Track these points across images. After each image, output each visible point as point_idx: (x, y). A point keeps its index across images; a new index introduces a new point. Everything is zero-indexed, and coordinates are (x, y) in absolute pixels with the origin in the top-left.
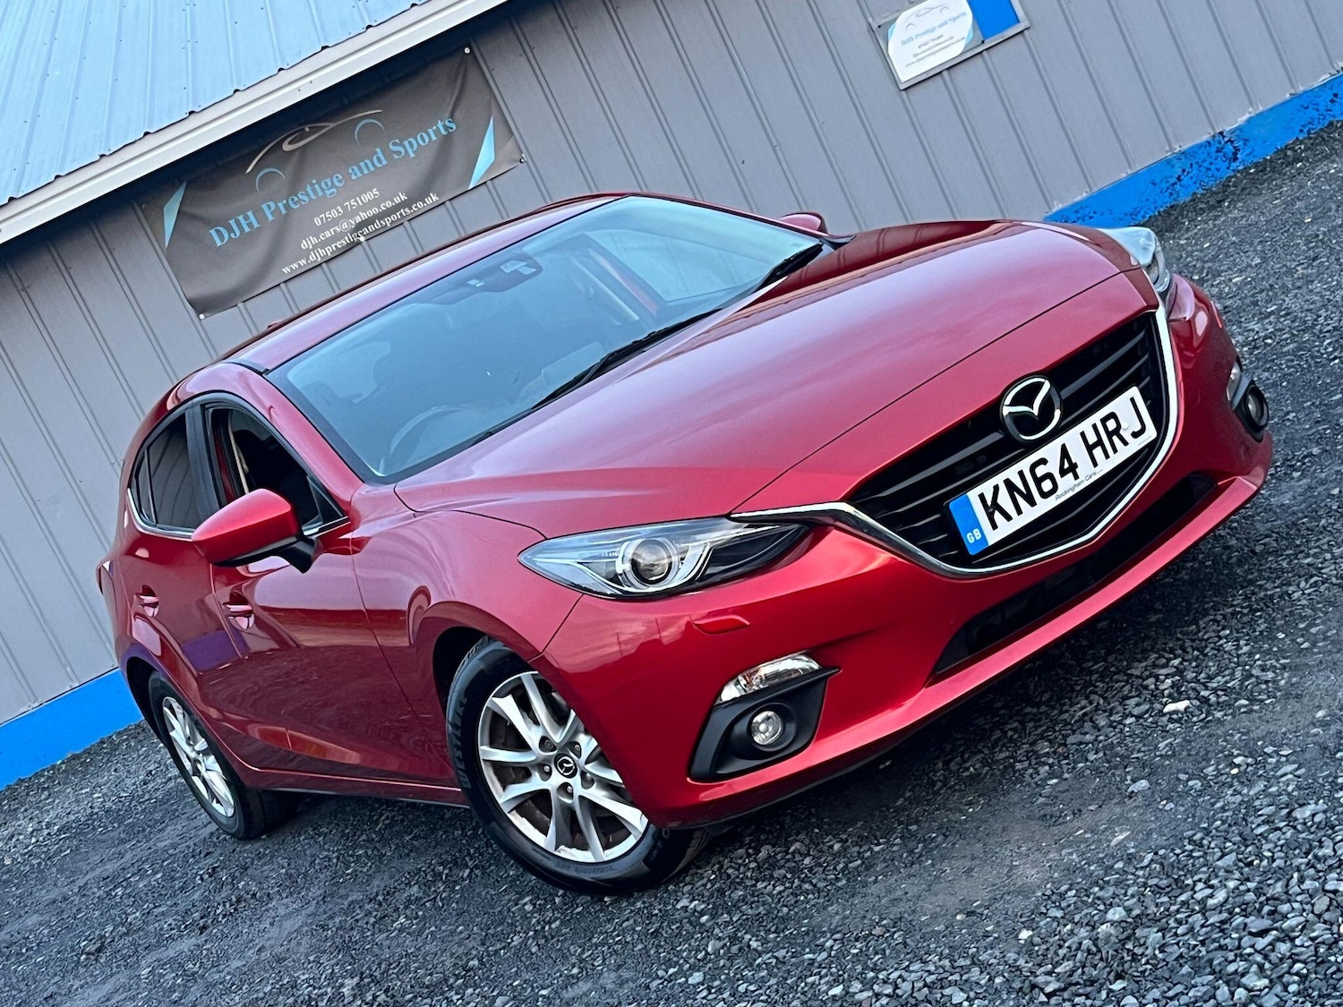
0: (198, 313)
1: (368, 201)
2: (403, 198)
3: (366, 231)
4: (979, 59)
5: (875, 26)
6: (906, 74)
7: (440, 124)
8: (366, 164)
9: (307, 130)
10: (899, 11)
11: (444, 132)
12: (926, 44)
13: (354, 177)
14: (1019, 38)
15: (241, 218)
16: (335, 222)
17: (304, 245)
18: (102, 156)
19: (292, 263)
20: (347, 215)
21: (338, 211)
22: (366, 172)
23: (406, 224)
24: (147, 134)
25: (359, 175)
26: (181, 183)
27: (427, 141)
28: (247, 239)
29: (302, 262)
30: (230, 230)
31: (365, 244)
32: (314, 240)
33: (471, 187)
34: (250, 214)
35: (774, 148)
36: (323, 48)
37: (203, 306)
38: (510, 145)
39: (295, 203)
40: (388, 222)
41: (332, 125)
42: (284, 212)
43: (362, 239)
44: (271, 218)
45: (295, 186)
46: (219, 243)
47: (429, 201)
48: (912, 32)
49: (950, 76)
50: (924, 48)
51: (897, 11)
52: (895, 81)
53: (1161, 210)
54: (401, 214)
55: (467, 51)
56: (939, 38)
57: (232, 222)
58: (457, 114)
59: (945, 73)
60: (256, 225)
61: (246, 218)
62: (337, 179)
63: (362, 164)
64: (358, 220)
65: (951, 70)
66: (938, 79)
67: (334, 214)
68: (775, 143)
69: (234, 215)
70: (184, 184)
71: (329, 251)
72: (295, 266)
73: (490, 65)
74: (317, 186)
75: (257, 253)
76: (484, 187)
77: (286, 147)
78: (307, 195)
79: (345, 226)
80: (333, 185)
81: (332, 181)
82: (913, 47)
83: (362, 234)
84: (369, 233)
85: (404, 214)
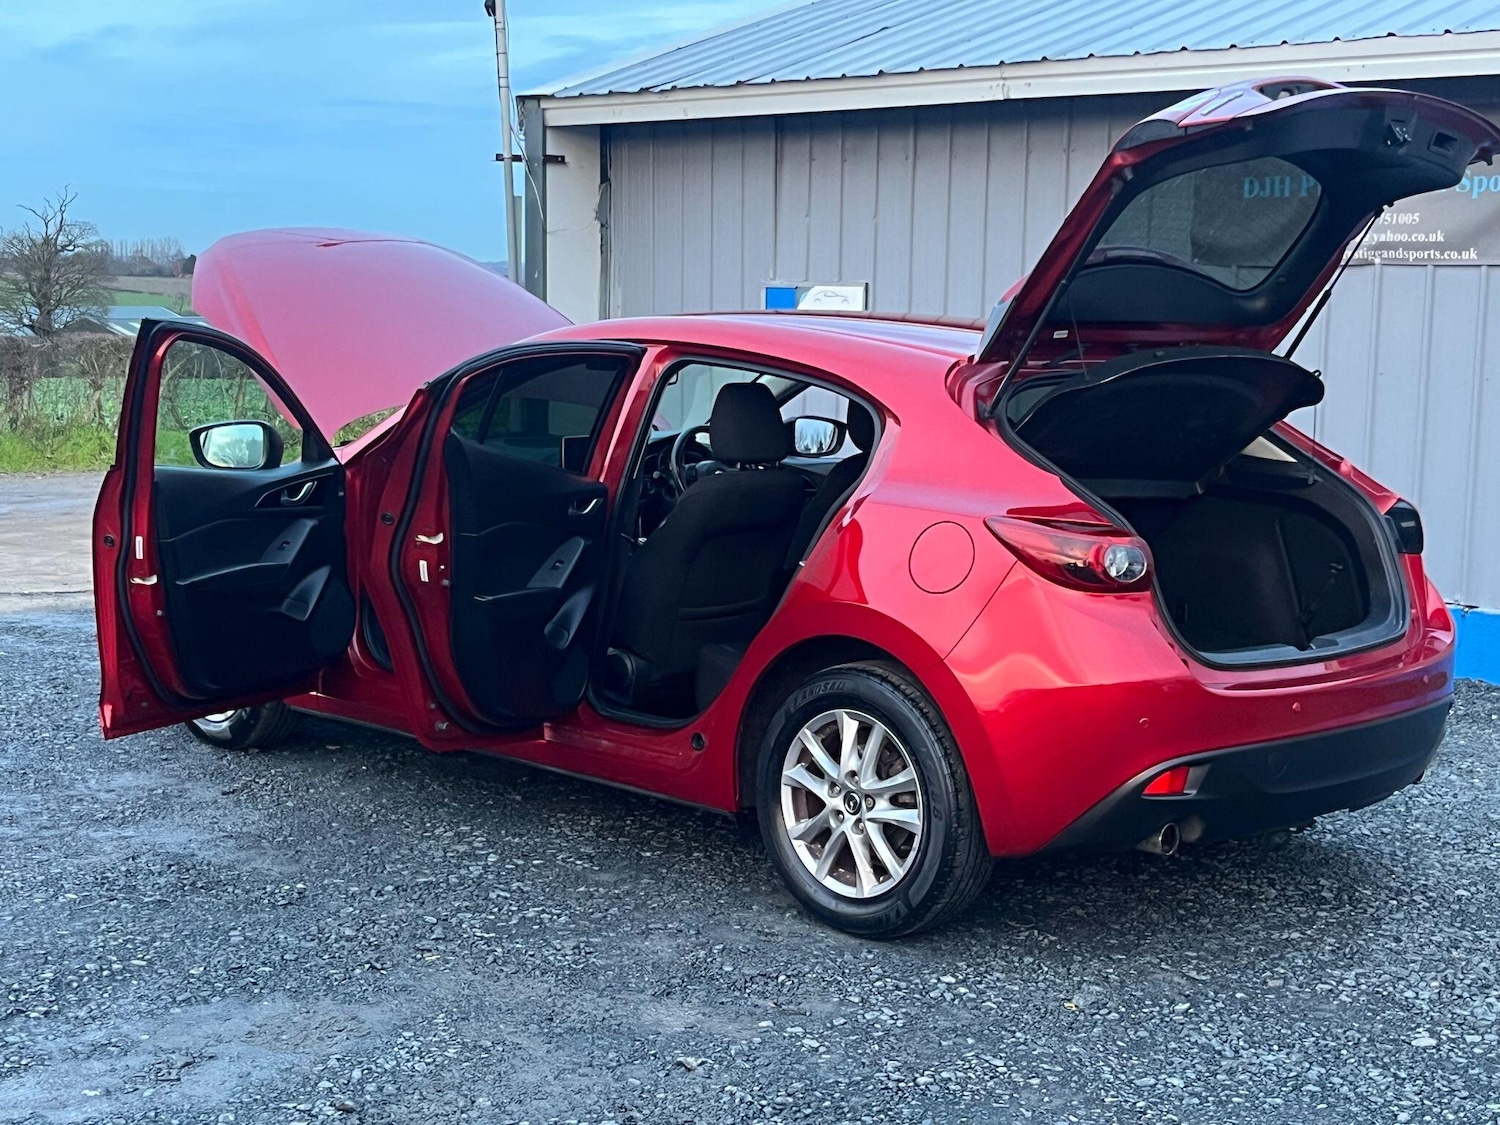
1: (1402, 223)
2: (1440, 238)
3: (1385, 254)
15: (1276, 180)
28: (1273, 204)
30: (1262, 186)
37: (1203, 251)
40: (1412, 256)
43: (1377, 261)
46: (1246, 195)
47: (1465, 255)
54: (1429, 255)
60: (1287, 194)
64: (1382, 238)
69: (1271, 175)
83: (1380, 255)
84: (1388, 259)
85: (1432, 257)
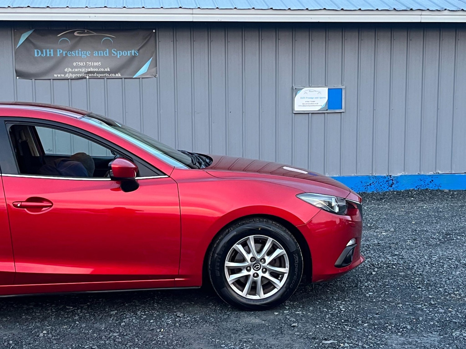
0: (17, 76)
1: (95, 65)
2: (109, 70)
3: (90, 75)
4: (323, 115)
5: (294, 88)
6: (297, 108)
7: (133, 51)
8: (101, 53)
9: (86, 31)
10: (305, 87)
11: (133, 54)
12: (308, 102)
13: (94, 55)
14: (340, 114)
15: (48, 50)
16: (81, 67)
17: (66, 70)
18: (9, 7)
19: (59, 74)
20: (86, 67)
21: (83, 64)
22: (100, 55)
23: (106, 79)
24: (28, 7)
25: (97, 55)
26: (33, 28)
27: (126, 54)
28: (47, 59)
29: (63, 75)
30: (42, 53)
31: (88, 79)
32: (70, 70)
33: (133, 77)
34: (52, 50)
35: (243, 112)
36: (105, 7)
37: (20, 74)
38: (154, 69)
39: (70, 54)
40: (99, 75)
41: (95, 34)
42: (64, 55)
43: (87, 77)
44: (58, 55)
45: (72, 48)
46: (36, 55)
47: (117, 75)
48: (305, 96)
49: (311, 116)
50: (307, 103)
51: (304, 87)
52: (293, 109)
53: (360, 192)
54: (105, 75)
55: (154, 31)
56: (313, 102)
57: (44, 50)
58: (141, 51)
59: (310, 114)
60: (52, 55)
61: (50, 51)
62: (88, 53)
63: (100, 52)
64: (89, 70)
65: (313, 114)
66: (307, 115)
67: (82, 64)
68: (244, 111)
69: (46, 49)
70: (34, 30)
71: (74, 76)
72: (59, 75)
73: (160, 40)
74: (80, 52)
75: (48, 65)
76: (138, 79)
77: (76, 34)
78: (75, 53)
79: (83, 70)
80: (86, 55)
81: (86, 53)
82: (304, 101)
83: (88, 75)
84: (91, 76)
85: (106, 76)
